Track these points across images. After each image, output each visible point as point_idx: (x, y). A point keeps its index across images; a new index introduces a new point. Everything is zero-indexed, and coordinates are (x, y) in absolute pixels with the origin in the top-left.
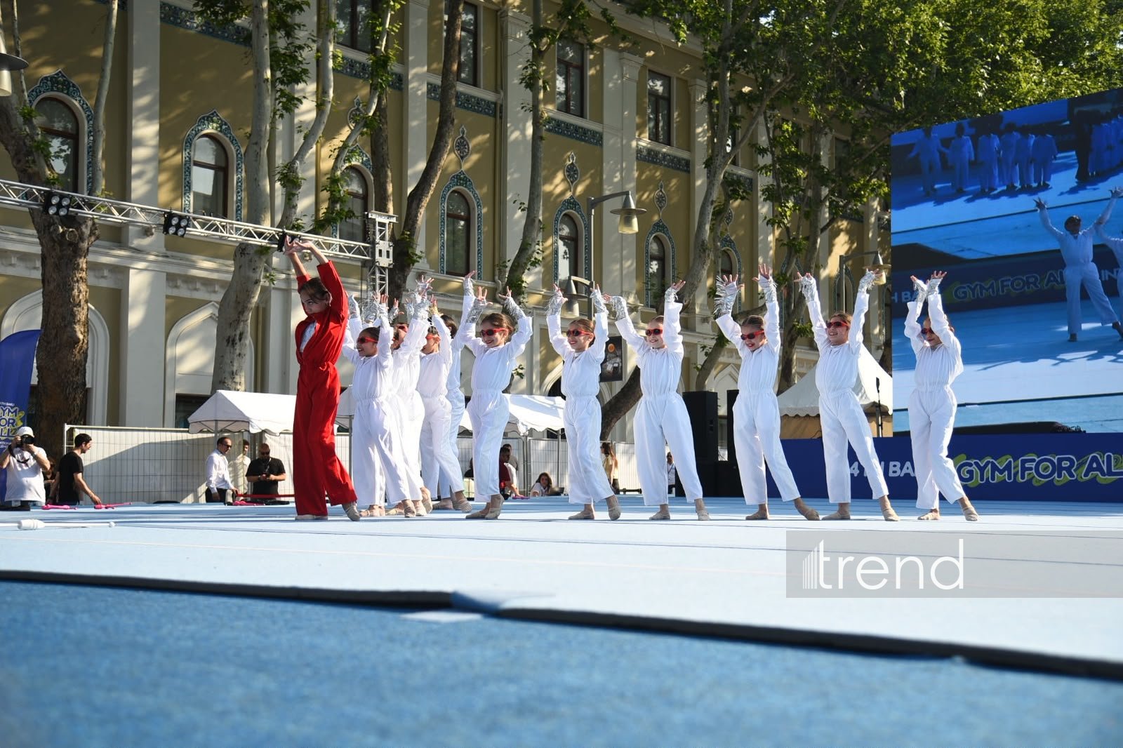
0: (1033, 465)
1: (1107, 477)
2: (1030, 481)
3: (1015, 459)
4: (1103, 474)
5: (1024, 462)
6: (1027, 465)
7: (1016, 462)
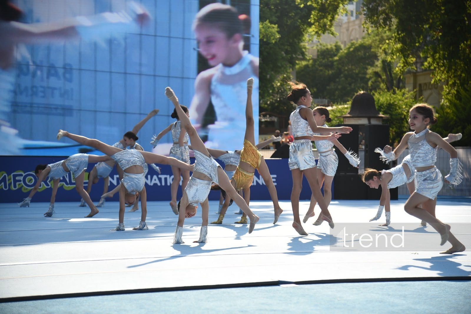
0: (21, 178)
1: (69, 185)
2: (20, 189)
3: (9, 174)
4: (67, 184)
5: (15, 176)
6: (17, 178)
7: (9, 177)
